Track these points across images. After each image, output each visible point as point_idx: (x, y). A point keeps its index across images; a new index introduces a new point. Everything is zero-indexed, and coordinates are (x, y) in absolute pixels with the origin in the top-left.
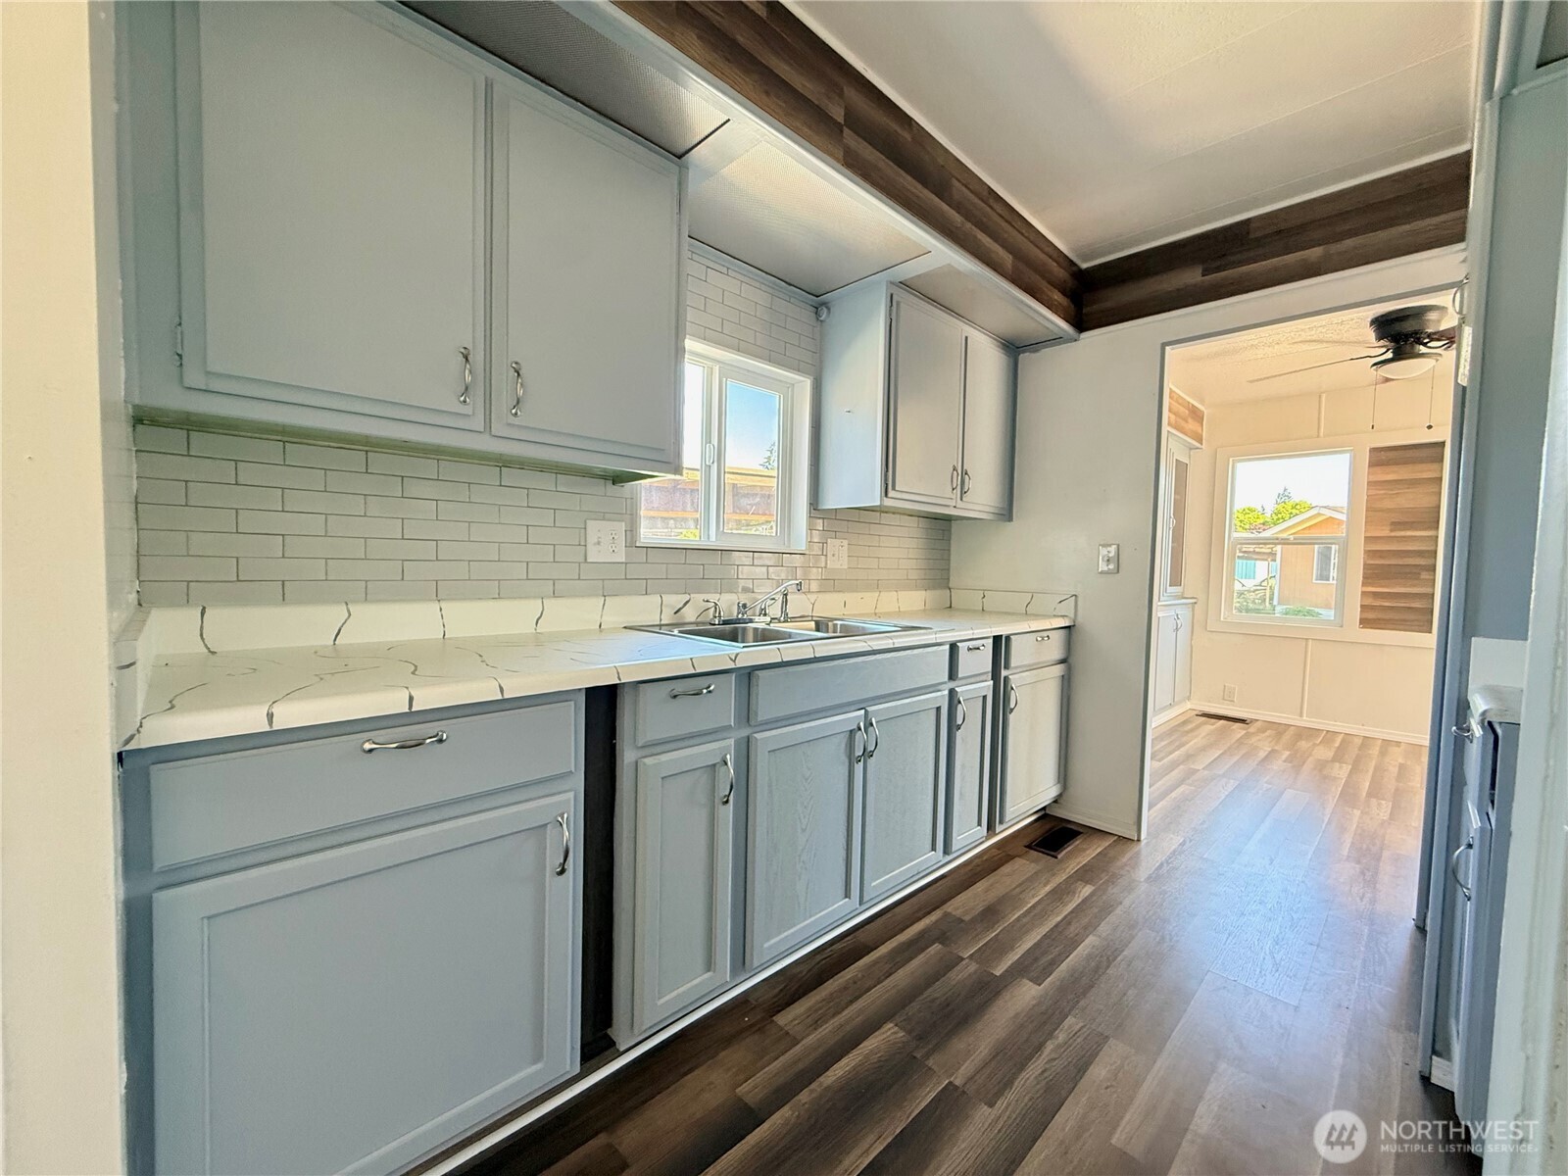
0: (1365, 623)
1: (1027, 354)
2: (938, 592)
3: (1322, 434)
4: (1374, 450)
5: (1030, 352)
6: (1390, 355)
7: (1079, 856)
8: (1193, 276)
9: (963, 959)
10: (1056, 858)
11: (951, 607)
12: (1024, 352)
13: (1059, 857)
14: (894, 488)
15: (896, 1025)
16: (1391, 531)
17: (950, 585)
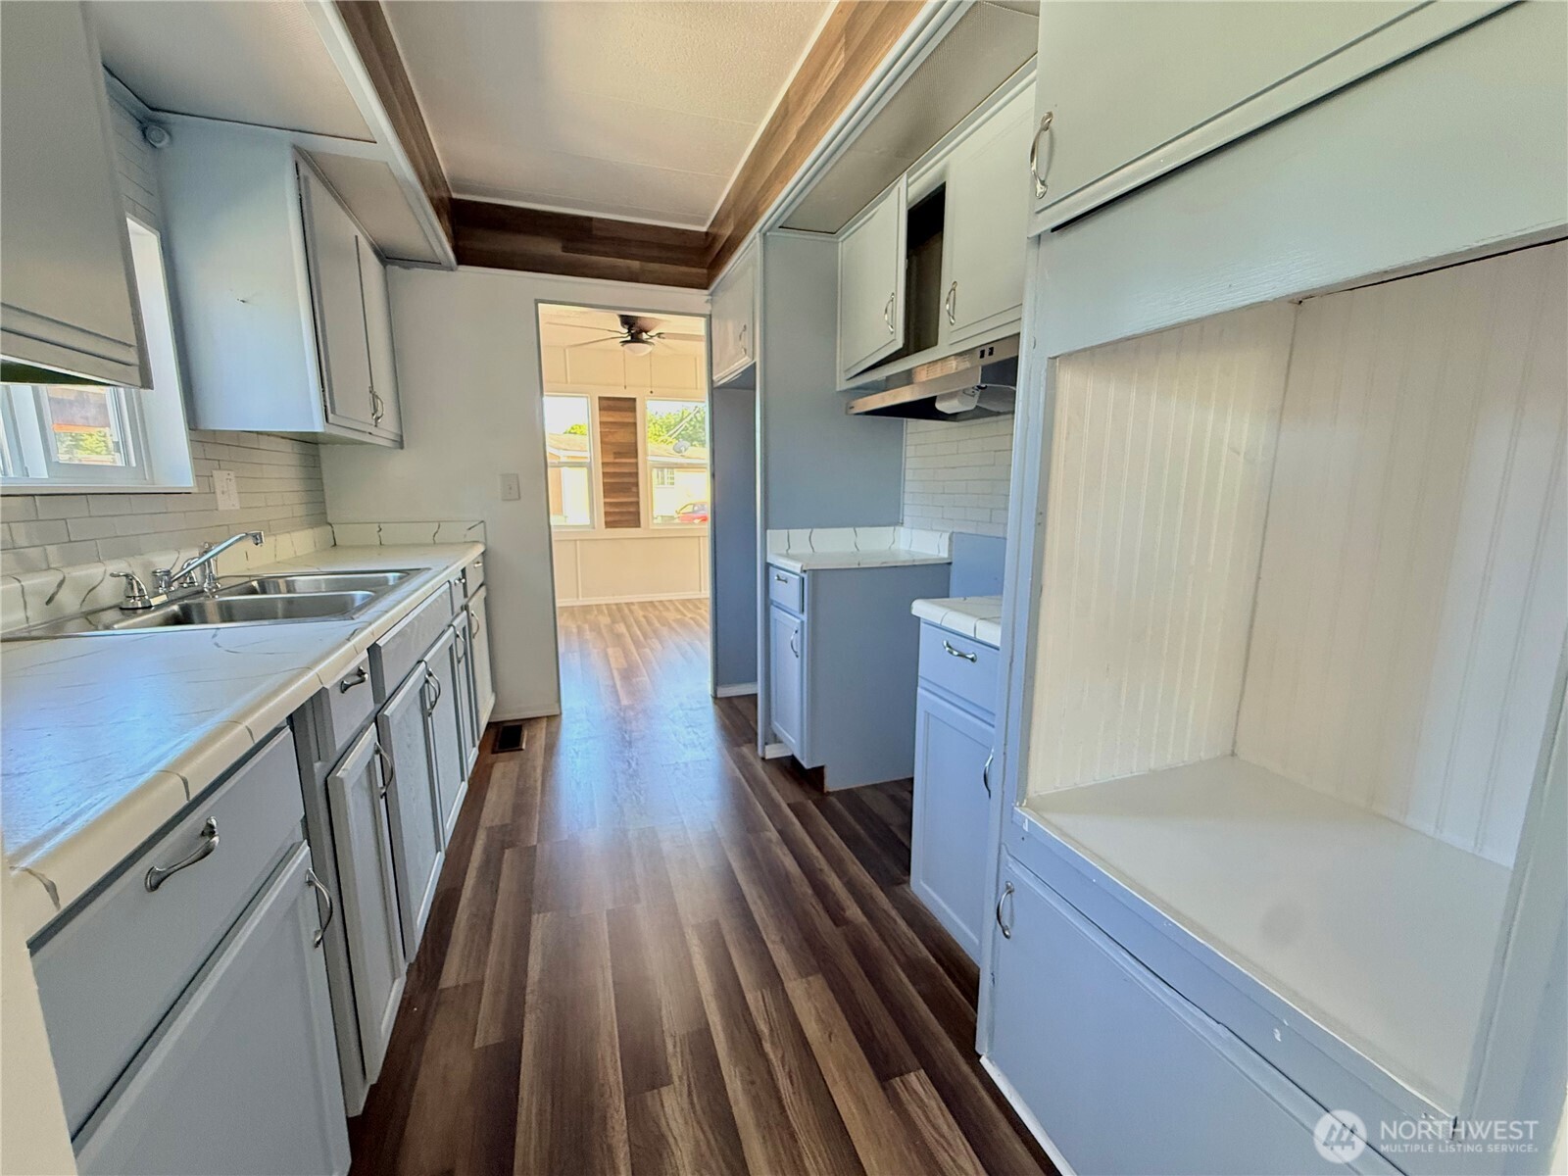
0: (608, 524)
1: (397, 267)
2: (318, 531)
3: (569, 380)
4: (600, 398)
5: (400, 266)
6: (629, 338)
7: (534, 741)
8: (553, 248)
9: (535, 846)
10: (522, 749)
11: (335, 544)
12: (393, 264)
13: (524, 747)
14: (333, 412)
15: (539, 913)
16: (615, 458)
17: (329, 520)
